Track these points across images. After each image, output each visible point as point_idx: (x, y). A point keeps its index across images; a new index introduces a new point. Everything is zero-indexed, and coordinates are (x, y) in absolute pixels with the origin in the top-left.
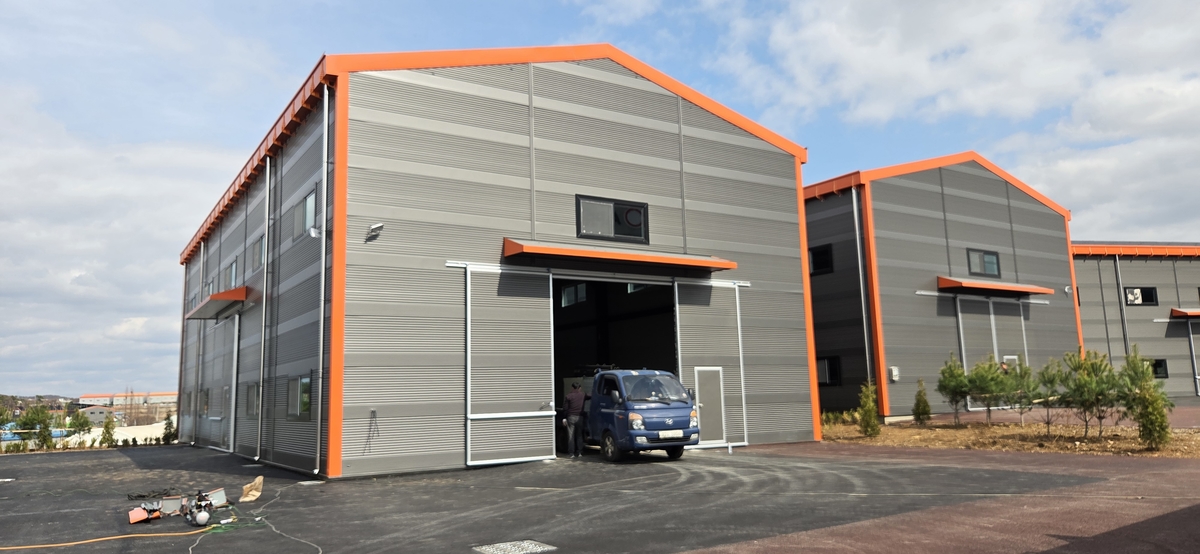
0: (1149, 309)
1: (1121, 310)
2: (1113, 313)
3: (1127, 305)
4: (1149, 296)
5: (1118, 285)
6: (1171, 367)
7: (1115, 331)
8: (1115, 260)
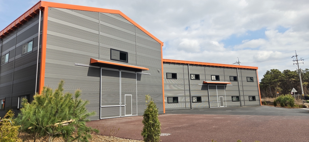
0: (197, 81)
1: (189, 81)
2: (187, 82)
3: (191, 79)
4: (197, 77)
5: (189, 73)
6: (203, 99)
7: (187, 88)
8: (188, 66)
